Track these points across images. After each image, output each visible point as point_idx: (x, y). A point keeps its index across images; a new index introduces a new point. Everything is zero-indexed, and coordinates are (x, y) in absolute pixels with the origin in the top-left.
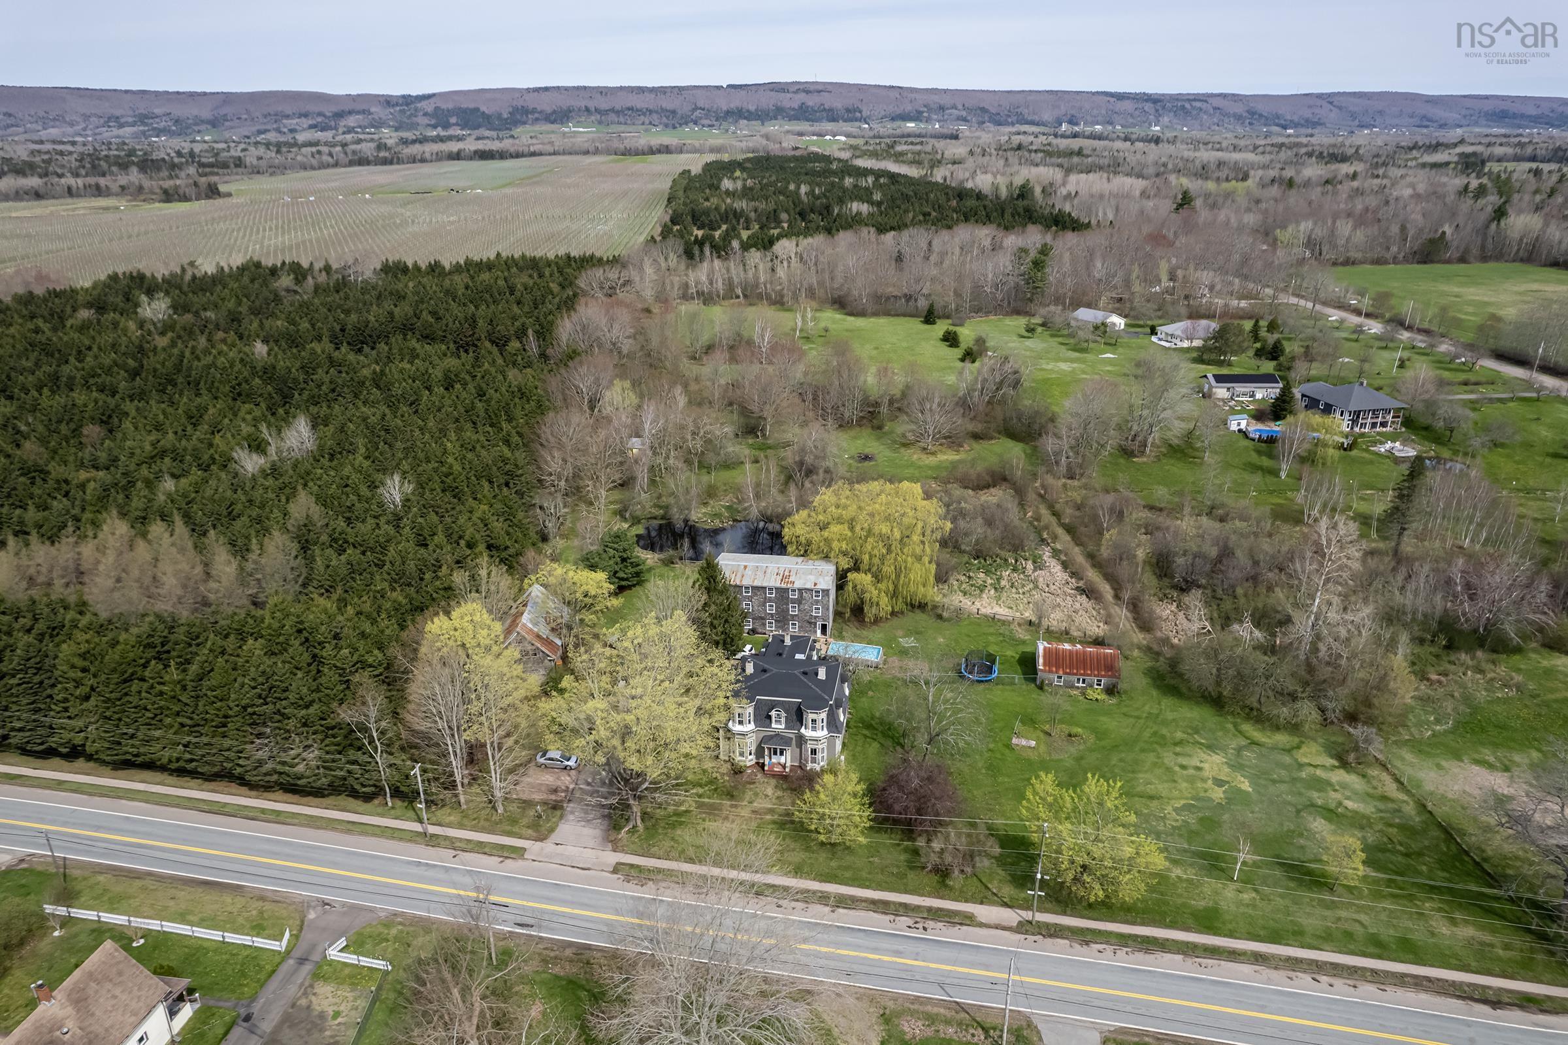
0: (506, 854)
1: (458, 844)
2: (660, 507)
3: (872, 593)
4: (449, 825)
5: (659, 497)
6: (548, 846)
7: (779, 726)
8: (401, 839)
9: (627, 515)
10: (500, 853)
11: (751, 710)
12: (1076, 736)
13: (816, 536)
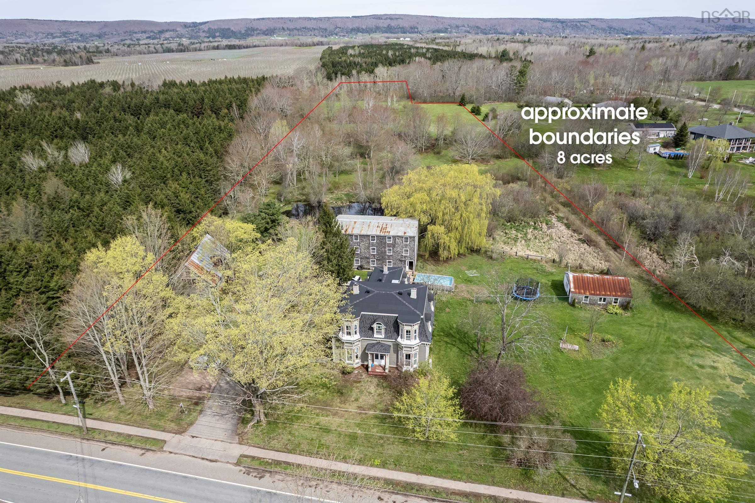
0: (148, 447)
1: (110, 438)
2: (303, 195)
3: (445, 239)
4: (107, 420)
5: (304, 188)
6: (185, 439)
7: (379, 336)
8: (63, 434)
9: (282, 200)
10: (143, 446)
11: (356, 323)
12: (608, 341)
13: (405, 203)
